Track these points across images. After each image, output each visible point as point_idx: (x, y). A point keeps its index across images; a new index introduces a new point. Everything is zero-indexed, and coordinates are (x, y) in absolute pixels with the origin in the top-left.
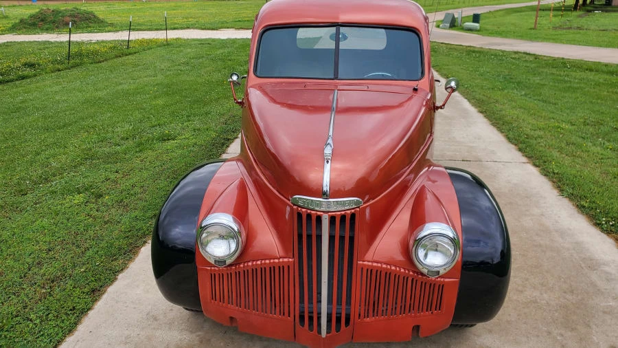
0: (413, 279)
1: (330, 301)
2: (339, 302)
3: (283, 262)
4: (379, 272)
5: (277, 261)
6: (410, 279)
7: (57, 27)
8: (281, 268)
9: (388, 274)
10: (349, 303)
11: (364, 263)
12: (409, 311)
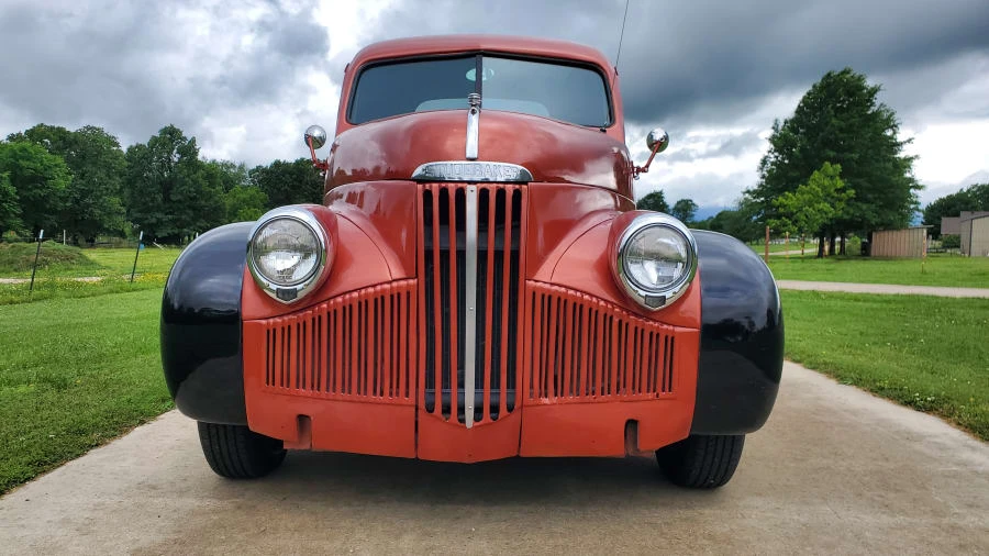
0: (620, 322)
1: (479, 383)
2: (496, 383)
3: (398, 287)
4: (562, 301)
5: (387, 286)
6: (616, 320)
7: (16, 270)
8: (395, 297)
9: (578, 307)
10: (512, 384)
11: (539, 284)
12: (618, 390)
